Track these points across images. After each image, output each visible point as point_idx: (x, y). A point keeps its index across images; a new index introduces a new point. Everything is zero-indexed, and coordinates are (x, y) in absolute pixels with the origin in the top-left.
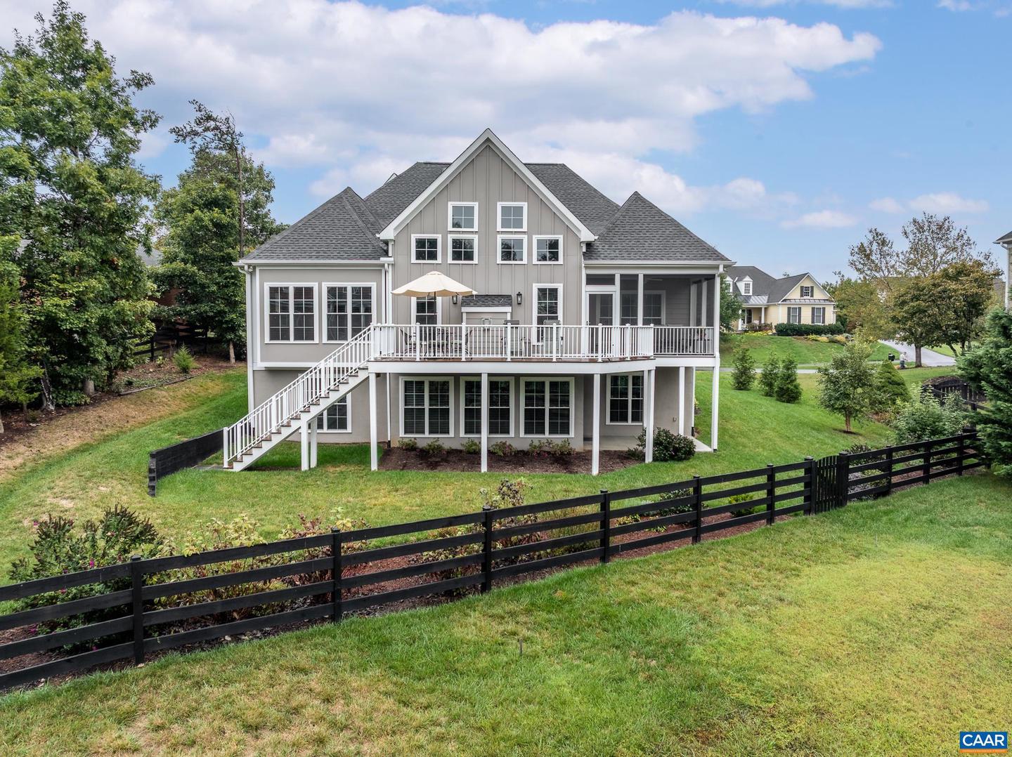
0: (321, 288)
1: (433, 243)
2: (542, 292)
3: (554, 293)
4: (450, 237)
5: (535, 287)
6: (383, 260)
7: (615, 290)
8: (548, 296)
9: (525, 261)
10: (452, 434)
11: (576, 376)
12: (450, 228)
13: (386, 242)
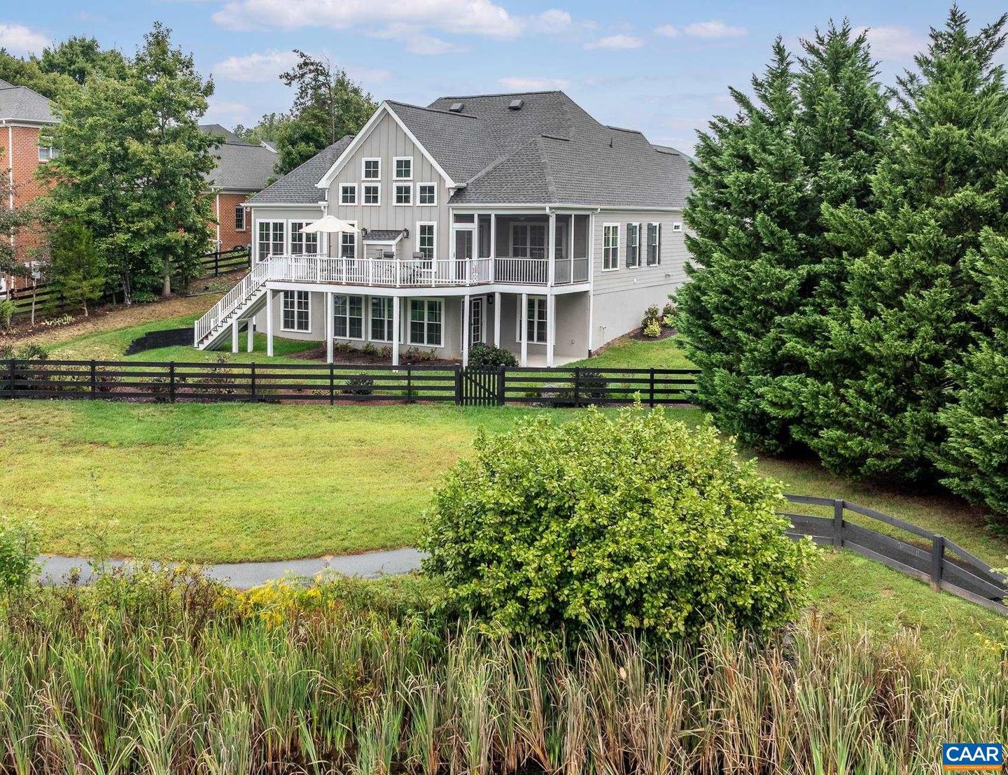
0: (288, 223)
1: (353, 190)
2: (423, 229)
3: (431, 228)
4: (364, 185)
5: (418, 224)
6: (321, 203)
7: (473, 227)
8: (428, 230)
9: (411, 204)
10: (363, 339)
11: (447, 298)
12: (363, 178)
13: (323, 190)
